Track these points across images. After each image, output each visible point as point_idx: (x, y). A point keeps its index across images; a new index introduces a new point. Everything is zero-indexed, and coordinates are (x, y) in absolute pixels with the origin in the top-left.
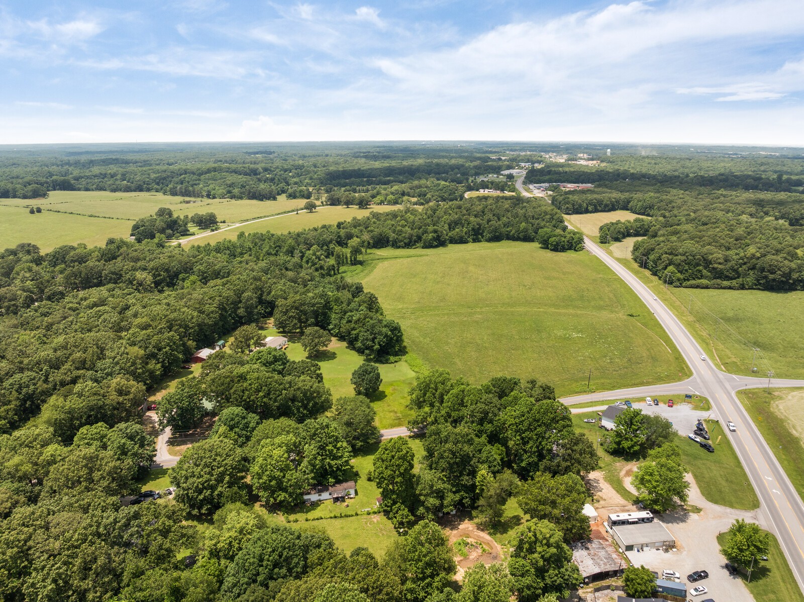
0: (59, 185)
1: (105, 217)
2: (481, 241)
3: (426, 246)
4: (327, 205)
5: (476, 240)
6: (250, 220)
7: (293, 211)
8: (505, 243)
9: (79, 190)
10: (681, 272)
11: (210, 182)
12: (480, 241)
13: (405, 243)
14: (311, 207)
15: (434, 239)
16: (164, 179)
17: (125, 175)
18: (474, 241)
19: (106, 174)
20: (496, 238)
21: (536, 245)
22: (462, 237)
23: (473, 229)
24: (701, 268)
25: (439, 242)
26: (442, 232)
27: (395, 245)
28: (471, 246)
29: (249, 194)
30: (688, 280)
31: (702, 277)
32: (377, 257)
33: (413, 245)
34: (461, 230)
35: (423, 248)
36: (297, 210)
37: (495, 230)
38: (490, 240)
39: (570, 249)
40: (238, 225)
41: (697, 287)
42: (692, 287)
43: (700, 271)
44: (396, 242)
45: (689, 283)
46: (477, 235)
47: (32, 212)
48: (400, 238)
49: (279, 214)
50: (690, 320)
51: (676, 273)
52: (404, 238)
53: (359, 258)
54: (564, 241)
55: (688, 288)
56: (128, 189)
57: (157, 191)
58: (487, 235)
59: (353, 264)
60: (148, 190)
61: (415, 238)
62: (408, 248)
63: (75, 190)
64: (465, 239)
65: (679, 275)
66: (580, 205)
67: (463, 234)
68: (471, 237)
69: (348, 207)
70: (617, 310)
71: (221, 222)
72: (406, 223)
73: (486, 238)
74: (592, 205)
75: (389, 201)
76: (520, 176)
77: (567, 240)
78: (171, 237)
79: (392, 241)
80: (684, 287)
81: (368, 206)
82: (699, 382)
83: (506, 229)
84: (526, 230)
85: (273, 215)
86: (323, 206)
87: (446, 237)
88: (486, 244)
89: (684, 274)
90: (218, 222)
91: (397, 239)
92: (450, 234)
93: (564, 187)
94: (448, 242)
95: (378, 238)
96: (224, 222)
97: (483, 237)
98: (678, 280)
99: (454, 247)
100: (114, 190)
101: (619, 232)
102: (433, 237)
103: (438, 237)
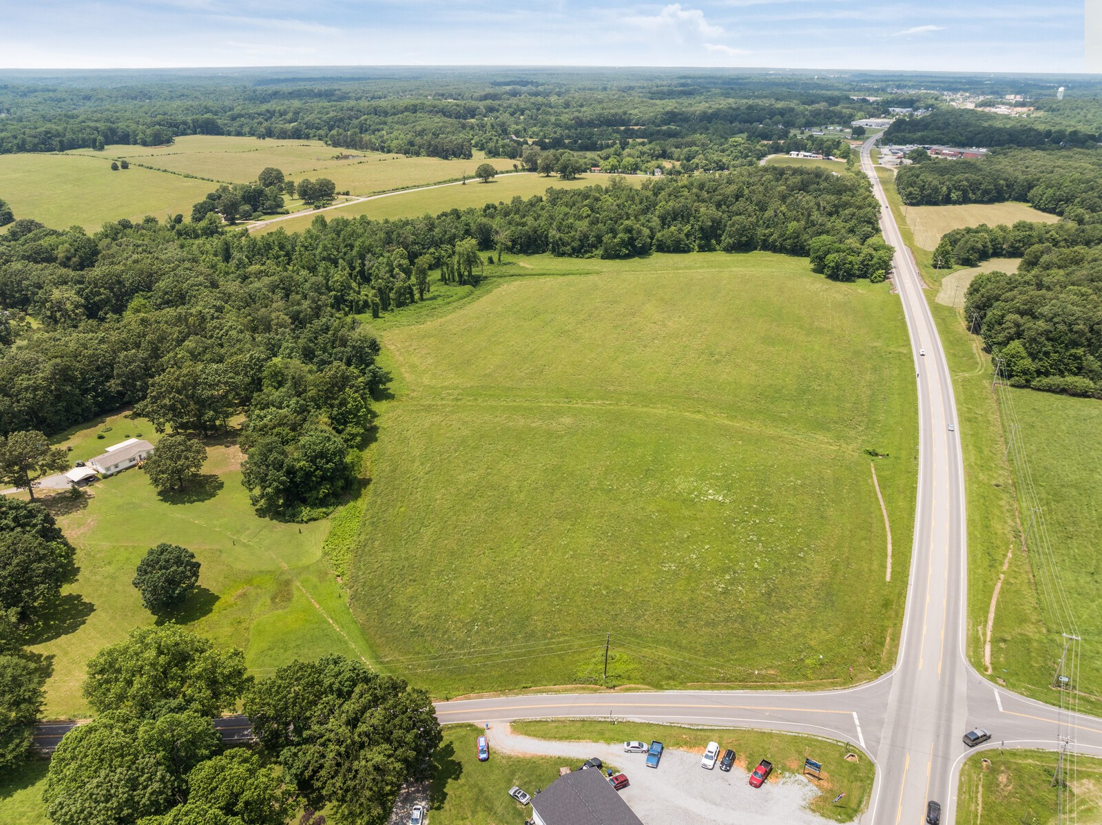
0: (200, 127)
1: (203, 179)
2: (714, 250)
3: (610, 255)
4: (524, 170)
5: (706, 247)
7: (456, 180)
8: (758, 256)
9: (229, 134)
10: (1033, 356)
11: (397, 126)
12: (712, 250)
13: (573, 249)
14: (486, 174)
15: (623, 244)
16: (341, 120)
17: (298, 113)
18: (702, 249)
19: (274, 111)
20: (744, 245)
21: (806, 263)
22: (678, 242)
23: (701, 229)
24: (1080, 351)
25: (634, 249)
26: (639, 232)
27: (559, 250)
28: (695, 258)
29: (428, 148)
30: (1047, 374)
31: (1079, 371)
32: (521, 272)
33: (586, 252)
34: (680, 230)
35: (603, 258)
36: (465, 178)
37: (743, 231)
38: (729, 249)
39: (864, 276)
40: (362, 199)
41: (1063, 391)
42: (1050, 390)
43: (1076, 358)
44: (558, 245)
45: (1046, 381)
46: (708, 239)
47: (115, 168)
48: (566, 238)
49: (440, 183)
50: (994, 482)
51: (1022, 358)
52: (573, 238)
53: (476, 271)
54: (851, 263)
55: (1043, 390)
56: (283, 135)
57: (320, 139)
58: (726, 240)
59: (462, 282)
60: (307, 137)
61: (592, 240)
62: (577, 257)
63: (222, 134)
64: (685, 244)
65: (1027, 363)
66: (936, 190)
67: (682, 236)
68: (697, 242)
69: (548, 176)
70: (852, 433)
71: (344, 194)
72: (589, 212)
73: (723, 244)
74: (958, 190)
75: (625, 167)
76: (879, 131)
77: (860, 258)
78: (247, 216)
79: (553, 243)
80: (1033, 389)
81: (577, 176)
82: (892, 697)
83: (763, 231)
84: (796, 235)
85: (428, 185)
86: (517, 171)
87: (649, 240)
88: (720, 257)
89: (1041, 360)
90: (339, 194)
91: (560, 239)
92: (659, 235)
93: (937, 153)
94: (654, 248)
95: (529, 237)
96: (347, 194)
97: (719, 242)
98: (1025, 372)
99: (658, 260)
100: (262, 136)
101: (973, 248)
102: (623, 241)
103: (631, 241)
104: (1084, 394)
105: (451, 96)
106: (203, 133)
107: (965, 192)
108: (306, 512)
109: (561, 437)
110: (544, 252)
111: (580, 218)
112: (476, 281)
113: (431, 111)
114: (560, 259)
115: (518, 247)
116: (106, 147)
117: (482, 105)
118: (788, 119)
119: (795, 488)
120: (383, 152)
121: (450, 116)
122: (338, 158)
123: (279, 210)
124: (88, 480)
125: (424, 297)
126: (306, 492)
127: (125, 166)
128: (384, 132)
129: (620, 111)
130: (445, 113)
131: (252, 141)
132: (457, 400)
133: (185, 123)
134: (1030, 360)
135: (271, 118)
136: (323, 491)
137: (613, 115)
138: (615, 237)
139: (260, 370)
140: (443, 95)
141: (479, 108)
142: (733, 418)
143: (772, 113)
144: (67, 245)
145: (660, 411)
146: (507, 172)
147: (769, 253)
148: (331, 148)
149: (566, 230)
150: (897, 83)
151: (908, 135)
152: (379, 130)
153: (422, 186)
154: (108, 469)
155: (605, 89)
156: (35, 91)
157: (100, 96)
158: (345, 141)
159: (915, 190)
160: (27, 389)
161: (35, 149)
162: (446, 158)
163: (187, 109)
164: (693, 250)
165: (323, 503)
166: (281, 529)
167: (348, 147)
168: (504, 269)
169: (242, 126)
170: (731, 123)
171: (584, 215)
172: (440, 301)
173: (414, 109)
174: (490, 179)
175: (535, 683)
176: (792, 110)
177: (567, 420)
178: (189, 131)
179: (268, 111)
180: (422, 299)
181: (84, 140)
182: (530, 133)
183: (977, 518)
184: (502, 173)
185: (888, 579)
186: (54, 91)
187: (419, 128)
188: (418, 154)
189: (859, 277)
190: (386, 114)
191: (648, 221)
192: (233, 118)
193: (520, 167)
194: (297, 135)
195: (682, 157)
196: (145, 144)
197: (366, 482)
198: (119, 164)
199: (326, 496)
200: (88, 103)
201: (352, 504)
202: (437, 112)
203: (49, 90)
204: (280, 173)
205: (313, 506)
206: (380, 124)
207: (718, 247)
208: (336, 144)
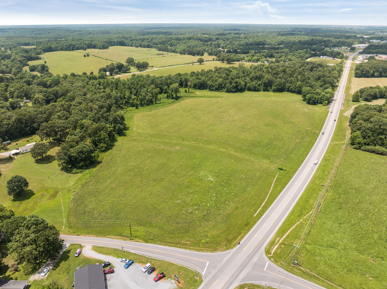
0: (119, 43)
2: (269, 91)
3: (228, 91)
4: (216, 60)
5: (266, 90)
6: (175, 65)
7: (191, 63)
8: (285, 94)
9: (128, 46)
11: (182, 44)
13: (216, 88)
14: (201, 61)
15: (234, 87)
17: (153, 39)
18: (264, 90)
19: (145, 38)
20: (280, 89)
21: (300, 97)
22: (255, 87)
24: (383, 137)
25: (238, 89)
26: (240, 83)
27: (211, 88)
28: (261, 93)
29: (188, 52)
30: (368, 145)
31: (382, 144)
32: (195, 96)
33: (220, 90)
34: (257, 83)
35: (226, 92)
36: (193, 63)
37: (280, 84)
38: (274, 91)
39: (321, 103)
40: (156, 69)
41: (373, 152)
42: (368, 151)
43: (381, 139)
44: (211, 87)
45: (367, 147)
46: (267, 87)
47: (85, 56)
48: (213, 84)
49: (185, 64)
50: (321, 184)
51: (359, 138)
52: (216, 85)
53: (178, 95)
54: (315, 98)
55: (366, 151)
56: (144, 47)
57: (156, 48)
58: (273, 87)
59: (173, 98)
60: (152, 47)
61: (223, 85)
62: (217, 91)
63: (126, 46)
64: (258, 88)
65: (360, 140)
66: (368, 72)
67: (257, 85)
68: (263, 88)
69: (223, 63)
70: (278, 161)
71: (151, 67)
72: (225, 76)
73: (272, 89)
74: (378, 72)
75: (254, 60)
76: (362, 49)
77: (320, 96)
78: (116, 73)
79: (209, 86)
80: (362, 150)
81: (233, 63)
82: (226, 259)
83: (288, 85)
84: (300, 87)
85: (181, 64)
86: (214, 61)
87: (244, 86)
88: (271, 93)
89: (367, 139)
90: (150, 67)
91: (212, 85)
92: (248, 85)
93: (380, 58)
94: (246, 89)
95: (201, 84)
96: (152, 67)
97: (271, 88)
98: (359, 143)
99: (247, 94)
100: (137, 47)
101: (369, 95)
102: (233, 86)
103: (237, 86)
104: (382, 154)
105: (207, 34)
106: (120, 45)
107: (381, 73)
108: (75, 170)
109: (172, 153)
110: (206, 89)
111: (221, 77)
112: (177, 98)
113: (196, 39)
114: (211, 92)
115: (197, 87)
116: (87, 49)
117: (214, 38)
118: (327, 44)
119: (241, 179)
120: (175, 53)
121: (202, 41)
122: (158, 55)
123: (128, 71)
124: (16, 154)
125: (157, 102)
126: (76, 164)
127: (88, 56)
128: (178, 46)
129: (263, 40)
130: (201, 40)
131: (133, 48)
132: (146, 138)
133: (114, 42)
134: (362, 139)
135: (143, 41)
136: (81, 164)
137: (260, 42)
138: (231, 85)
139: (77, 123)
140: (204, 34)
141: (213, 38)
142: (236, 151)
143: (321, 42)
144: (51, 80)
145: (212, 147)
146: (211, 61)
147: (290, 93)
148: (158, 51)
149: (214, 82)
150: (381, 30)
151: (371, 51)
152: (176, 45)
153: (179, 65)
154: (23, 151)
155: (264, 32)
156: (76, 31)
157: (94, 33)
158: (163, 49)
159: (359, 72)
160: (6, 124)
161: (66, 50)
162: (194, 55)
163: (118, 37)
164: (261, 90)
165: (81, 168)
166: (65, 175)
167: (164, 51)
168: (189, 94)
169: (133, 43)
170: (304, 45)
171: (224, 76)
172: (161, 104)
173: (190, 38)
174: (202, 63)
175: (109, 234)
176: (329, 41)
177: (178, 148)
178: (115, 45)
179: (143, 38)
180: (156, 103)
181: (81, 47)
182: (227, 47)
183: (304, 197)
184: (209, 61)
185: (255, 216)
186: (81, 31)
187: (189, 45)
188: (184, 54)
189: (319, 103)
190: (181, 40)
191: (245, 80)
192: (131, 41)
193: (215, 59)
194: (148, 46)
195: (278, 57)
196: (100, 48)
197: (100, 163)
198: (86, 55)
199: (82, 166)
200: (90, 35)
201: (91, 169)
202: (198, 40)
203: (80, 31)
204: (133, 59)
205: (78, 169)
206: (177, 43)
207: (270, 90)
208: (160, 50)
